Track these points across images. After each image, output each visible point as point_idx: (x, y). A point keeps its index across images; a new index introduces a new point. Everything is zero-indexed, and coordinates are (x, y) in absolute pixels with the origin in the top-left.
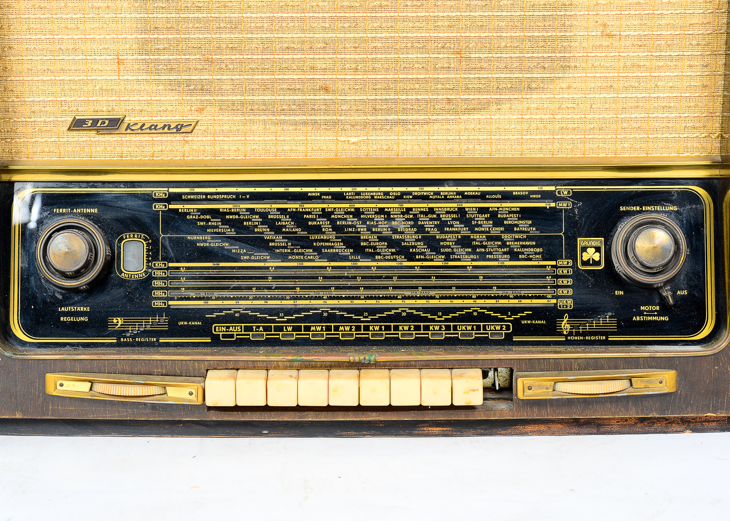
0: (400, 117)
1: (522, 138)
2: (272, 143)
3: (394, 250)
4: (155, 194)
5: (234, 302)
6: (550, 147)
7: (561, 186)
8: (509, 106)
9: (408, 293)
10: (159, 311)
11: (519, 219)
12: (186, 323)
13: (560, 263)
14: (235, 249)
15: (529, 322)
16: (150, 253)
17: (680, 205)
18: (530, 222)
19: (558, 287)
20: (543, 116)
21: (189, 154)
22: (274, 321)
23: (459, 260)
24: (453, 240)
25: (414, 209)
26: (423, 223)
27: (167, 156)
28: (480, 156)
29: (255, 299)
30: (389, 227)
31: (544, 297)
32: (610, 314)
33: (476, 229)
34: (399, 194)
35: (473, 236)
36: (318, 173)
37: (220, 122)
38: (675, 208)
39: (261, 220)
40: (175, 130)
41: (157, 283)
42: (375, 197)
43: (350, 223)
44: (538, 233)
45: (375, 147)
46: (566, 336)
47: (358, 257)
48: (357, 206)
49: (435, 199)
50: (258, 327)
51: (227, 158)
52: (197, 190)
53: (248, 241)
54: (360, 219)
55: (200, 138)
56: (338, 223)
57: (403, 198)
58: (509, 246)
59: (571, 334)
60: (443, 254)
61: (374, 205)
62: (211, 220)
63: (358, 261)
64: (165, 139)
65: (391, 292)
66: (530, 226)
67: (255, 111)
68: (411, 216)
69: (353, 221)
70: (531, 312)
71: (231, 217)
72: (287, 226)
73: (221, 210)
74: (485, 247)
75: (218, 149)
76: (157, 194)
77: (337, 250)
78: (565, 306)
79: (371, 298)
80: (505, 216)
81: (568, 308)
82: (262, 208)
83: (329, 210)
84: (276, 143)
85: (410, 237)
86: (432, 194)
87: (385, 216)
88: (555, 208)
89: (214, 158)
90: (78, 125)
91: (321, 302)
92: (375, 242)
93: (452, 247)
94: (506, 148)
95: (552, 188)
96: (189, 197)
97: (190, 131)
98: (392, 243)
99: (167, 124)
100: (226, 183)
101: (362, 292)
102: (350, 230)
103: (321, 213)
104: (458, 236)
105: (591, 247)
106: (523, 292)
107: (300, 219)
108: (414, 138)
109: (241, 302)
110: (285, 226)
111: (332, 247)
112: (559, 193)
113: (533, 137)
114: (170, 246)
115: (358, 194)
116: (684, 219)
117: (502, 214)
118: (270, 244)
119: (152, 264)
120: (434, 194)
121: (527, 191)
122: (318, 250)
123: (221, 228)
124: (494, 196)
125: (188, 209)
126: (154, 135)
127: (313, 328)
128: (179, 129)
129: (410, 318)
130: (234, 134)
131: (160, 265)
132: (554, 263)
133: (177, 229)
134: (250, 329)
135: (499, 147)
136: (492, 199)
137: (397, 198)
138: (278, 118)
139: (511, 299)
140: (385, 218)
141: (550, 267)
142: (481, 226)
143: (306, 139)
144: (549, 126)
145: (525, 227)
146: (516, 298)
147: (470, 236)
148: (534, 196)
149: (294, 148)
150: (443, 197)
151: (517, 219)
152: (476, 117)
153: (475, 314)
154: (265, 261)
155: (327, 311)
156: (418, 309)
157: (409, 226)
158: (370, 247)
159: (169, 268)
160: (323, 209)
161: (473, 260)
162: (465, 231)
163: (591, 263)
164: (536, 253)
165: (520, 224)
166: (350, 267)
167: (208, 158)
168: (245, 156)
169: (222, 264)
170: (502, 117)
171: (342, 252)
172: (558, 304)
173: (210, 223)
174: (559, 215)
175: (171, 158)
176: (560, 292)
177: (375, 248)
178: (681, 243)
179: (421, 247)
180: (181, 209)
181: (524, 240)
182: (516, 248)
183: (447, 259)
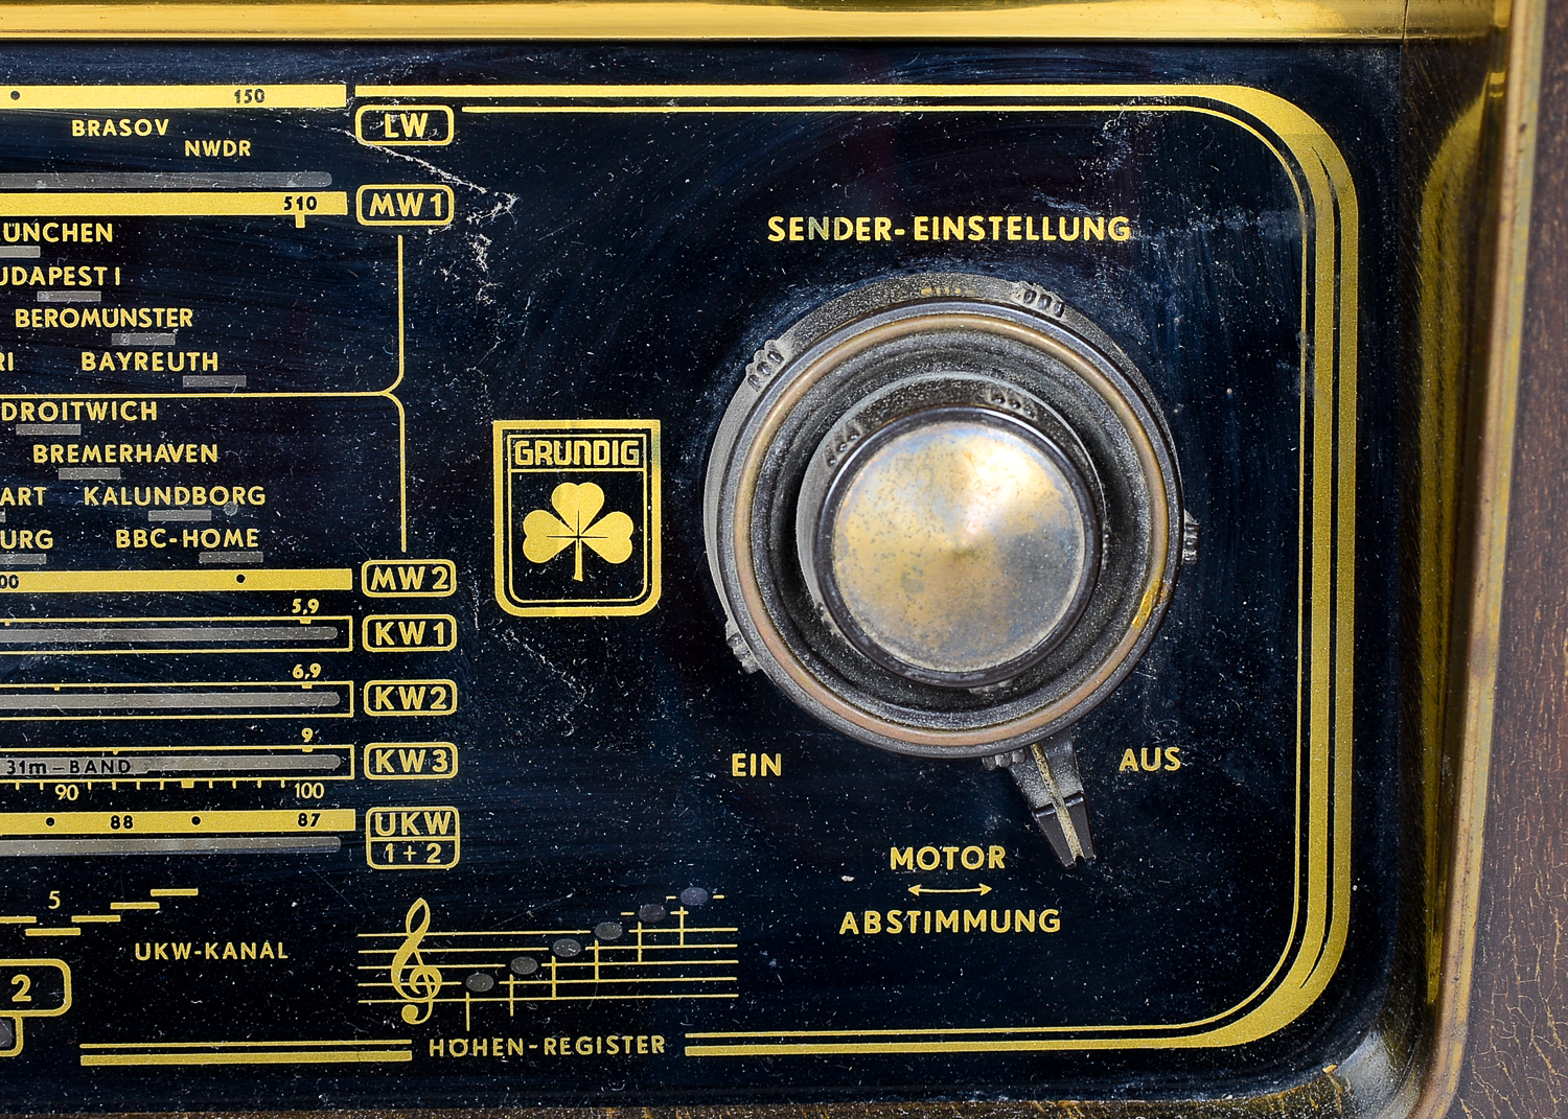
7: (383, 82)
11: (113, 297)
13: (380, 578)
15: (182, 951)
17: (1149, 216)
18: (186, 317)
19: (366, 730)
31: (273, 797)
32: (695, 894)
38: (1120, 230)
44: (235, 390)
46: (419, 1037)
58: (47, 473)
59: (446, 1020)
66: (187, 339)
70: (194, 892)
78: (410, 853)
80: (17, 275)
81: (433, 863)
88: (344, 225)
95: (327, 97)
105: (577, 479)
106: (138, 766)
112: (372, 126)
116: (1172, 305)
117: (2, 263)
121: (161, 114)
132: (338, 579)
139: (66, 806)
141: (314, 604)
145: (149, 350)
146: (93, 799)
148: (211, 149)
151: (97, 296)
163: (578, 576)
165: (118, 328)
172: (369, 840)
174: (365, 273)
176: (378, 760)
178: (1140, 494)
181: (144, 433)
182: (91, 484)
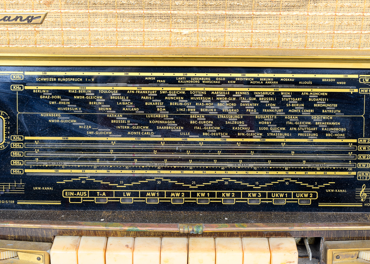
0: (227, 13)
1: (334, 33)
2: (113, 34)
3: (218, 128)
4: (12, 76)
5: (80, 171)
6: (357, 40)
7: (364, 74)
8: (324, 4)
9: (230, 165)
10: (17, 178)
11: (327, 102)
12: (39, 188)
13: (360, 141)
14: (82, 125)
15: (332, 191)
16: (9, 128)
18: (336, 105)
19: (358, 161)
20: (353, 14)
21: (40, 42)
22: (115, 188)
23: (274, 137)
24: (269, 120)
25: (236, 93)
26: (244, 105)
27: (21, 44)
28: (296, 48)
29: (99, 168)
30: (215, 108)
31: (346, 170)
33: (290, 111)
34: (224, 79)
35: (287, 116)
36: (153, 61)
37: (66, 15)
39: (104, 100)
40: (26, 22)
41: (15, 154)
42: (204, 82)
43: (181, 104)
44: (342, 115)
45: (204, 39)
46: (363, 203)
47: (188, 134)
48: (187, 89)
49: (255, 84)
50: (102, 193)
51: (74, 46)
52: (49, 73)
53: (93, 118)
54: (190, 101)
55: (49, 29)
56: (171, 104)
57: (227, 83)
58: (318, 126)
59: (367, 201)
60: (261, 131)
61: (202, 89)
62: (61, 100)
63: (188, 137)
64: (19, 29)
65: (215, 164)
66: (336, 108)
67: (98, 5)
68: (234, 99)
69: (183, 103)
70: (334, 183)
71: (78, 97)
72: (127, 106)
73: (69, 91)
74: (297, 126)
75: (66, 38)
76: (14, 77)
77: (170, 128)
78: (363, 178)
79: (198, 169)
80: (314, 99)
81: (366, 179)
82: (105, 90)
83: (164, 92)
84: (117, 34)
85: (233, 117)
86: (253, 79)
87: (211, 98)
88: (358, 93)
89: (62, 46)
91: (156, 172)
92: (202, 121)
93: (269, 126)
94: (320, 41)
96: (42, 79)
97: (40, 22)
98: (217, 122)
99: (19, 16)
100: (74, 68)
101: (190, 164)
102: (181, 110)
103: (156, 95)
104: (274, 117)
106: (328, 165)
107: (138, 100)
108: (239, 31)
109: (87, 171)
110: (125, 106)
111: (166, 125)
112: (362, 80)
113: (343, 32)
114: (25, 123)
115: (189, 78)
117: (312, 98)
118: (112, 121)
119: (10, 137)
120: (255, 80)
121: (333, 78)
122: (153, 127)
123: (70, 107)
124: (306, 83)
125: (41, 90)
126: (9, 26)
127: (148, 194)
128: (30, 20)
129: (231, 186)
130: (80, 25)
131: (17, 138)
132: (355, 141)
133: (31, 107)
134: (95, 194)
135: (313, 40)
136: (305, 85)
137: (222, 82)
138: (118, 11)
139: (318, 171)
140: (211, 100)
141: (352, 144)
142: (294, 108)
143: (144, 31)
144: (359, 23)
145: (331, 110)
146: (322, 170)
147: (284, 117)
148: (340, 83)
149: (132, 38)
150: (262, 82)
151: (325, 102)
152: (295, 13)
153: (287, 183)
154: (108, 136)
155: (161, 180)
156: (238, 179)
157: (232, 107)
158: (198, 125)
159: (25, 141)
160: (158, 92)
161: (286, 137)
162: (280, 112)
164: (340, 132)
165: (327, 107)
166: (181, 142)
167: (57, 46)
168: (90, 45)
169: (70, 138)
170: (318, 14)
171: (174, 129)
172: (358, 176)
173: (60, 103)
174: (361, 100)
175: (25, 46)
176: (359, 165)
177: (202, 126)
179: (242, 125)
180: (35, 90)
181: (331, 121)
182: (323, 127)
183: (264, 137)
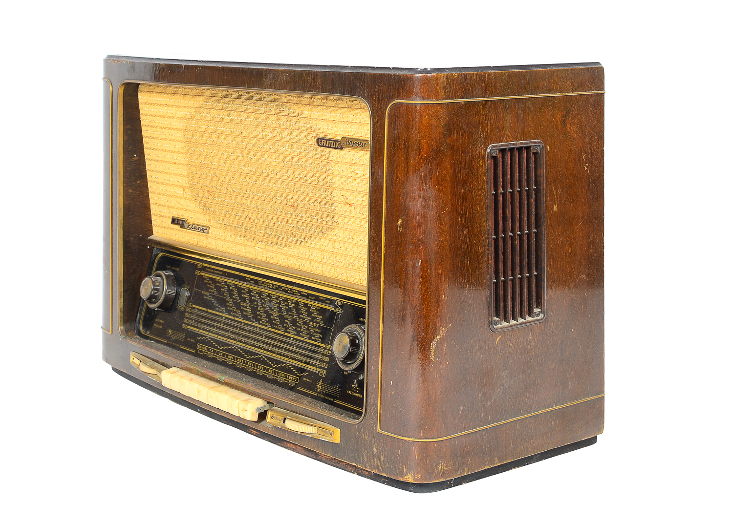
3: (267, 320)
5: (207, 333)
7: (339, 298)
9: (266, 347)
10: (183, 330)
12: (190, 340)
13: (327, 346)
14: (215, 303)
15: (306, 380)
16: (189, 297)
18: (322, 317)
19: (323, 361)
22: (218, 348)
23: (290, 333)
24: (290, 320)
25: (280, 297)
26: (282, 306)
29: (215, 333)
30: (269, 306)
31: (315, 366)
32: (339, 385)
33: (300, 316)
34: (277, 287)
39: (227, 289)
40: (202, 231)
41: (186, 315)
42: (269, 286)
44: (323, 325)
46: (318, 393)
47: (254, 320)
48: (261, 290)
49: (290, 293)
50: (212, 350)
53: (220, 300)
54: (260, 298)
56: (252, 298)
58: (310, 330)
59: (320, 393)
60: (284, 327)
61: (267, 291)
62: (212, 284)
63: (254, 322)
64: (199, 235)
66: (321, 320)
68: (279, 301)
69: (257, 298)
70: (308, 374)
71: (218, 284)
73: (216, 280)
74: (301, 328)
76: (199, 266)
78: (322, 375)
79: (253, 346)
80: (313, 311)
82: (229, 282)
83: (251, 289)
85: (275, 314)
87: (269, 298)
88: (334, 311)
90: (174, 221)
91: (236, 342)
92: (262, 313)
93: (289, 324)
95: (335, 299)
96: (208, 270)
97: (207, 232)
98: (268, 315)
99: (199, 227)
101: (250, 341)
102: (255, 303)
103: (248, 290)
104: (292, 318)
106: (308, 360)
107: (240, 292)
109: (210, 334)
110: (234, 295)
111: (247, 312)
112: (337, 302)
114: (195, 296)
115: (263, 282)
117: (312, 309)
118: (227, 304)
119: (188, 303)
120: (290, 291)
122: (242, 312)
123: (213, 290)
125: (206, 276)
127: (229, 357)
129: (264, 362)
131: (190, 305)
132: (324, 346)
133: (199, 286)
134: (209, 350)
136: (311, 299)
137: (277, 289)
139: (303, 363)
140: (269, 300)
141: (322, 348)
142: (302, 314)
145: (319, 320)
146: (305, 363)
147: (297, 320)
148: (327, 302)
150: (293, 293)
151: (317, 314)
153: (287, 368)
154: (223, 313)
155: (236, 348)
156: (267, 358)
157: (276, 307)
158: (259, 315)
159: (192, 307)
160: (249, 288)
161: (294, 334)
162: (296, 316)
164: (319, 338)
165: (317, 317)
166: (250, 325)
169: (209, 311)
171: (249, 315)
172: (320, 372)
173: (211, 286)
176: (323, 365)
177: (261, 316)
179: (278, 320)
180: (204, 276)
182: (312, 332)
183: (285, 331)
